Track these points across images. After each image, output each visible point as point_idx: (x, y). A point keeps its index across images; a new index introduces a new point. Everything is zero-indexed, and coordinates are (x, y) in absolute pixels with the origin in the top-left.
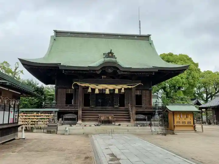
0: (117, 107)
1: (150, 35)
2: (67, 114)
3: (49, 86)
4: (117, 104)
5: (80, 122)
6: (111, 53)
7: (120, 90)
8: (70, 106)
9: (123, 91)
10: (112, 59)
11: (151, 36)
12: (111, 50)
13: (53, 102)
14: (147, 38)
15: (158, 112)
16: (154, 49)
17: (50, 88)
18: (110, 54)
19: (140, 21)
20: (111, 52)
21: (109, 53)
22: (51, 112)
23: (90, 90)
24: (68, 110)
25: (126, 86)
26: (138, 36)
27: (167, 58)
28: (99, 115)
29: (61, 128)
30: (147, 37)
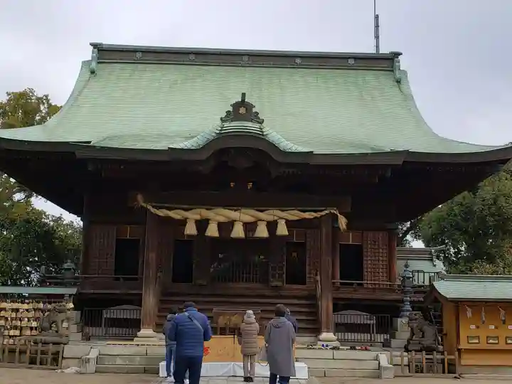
0: (279, 284)
1: (397, 54)
2: (117, 307)
4: (281, 276)
6: (242, 103)
8: (124, 279)
9: (283, 228)
10: (250, 124)
11: (400, 57)
12: (244, 95)
13: (65, 266)
14: (385, 64)
15: (411, 302)
16: (407, 98)
18: (242, 109)
19: (377, 17)
20: (243, 100)
21: (237, 106)
23: (191, 229)
24: (118, 292)
25: (294, 215)
26: (356, 58)
28: (215, 310)
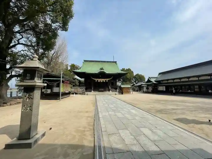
3: (82, 79)
5: (92, 91)
7: (106, 81)
9: (107, 81)
10: (103, 70)
12: (102, 67)
13: (84, 85)
15: (118, 87)
16: (118, 67)
17: (82, 80)
22: (83, 88)
23: (96, 81)
25: (108, 79)
26: (112, 62)
27: (123, 70)
29: (86, 93)
30: (116, 62)
